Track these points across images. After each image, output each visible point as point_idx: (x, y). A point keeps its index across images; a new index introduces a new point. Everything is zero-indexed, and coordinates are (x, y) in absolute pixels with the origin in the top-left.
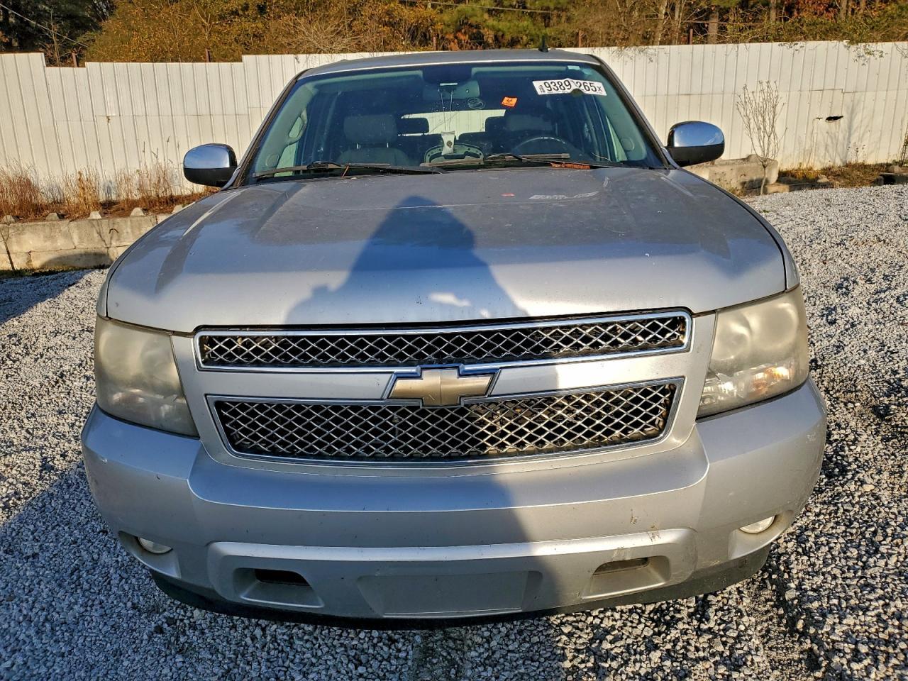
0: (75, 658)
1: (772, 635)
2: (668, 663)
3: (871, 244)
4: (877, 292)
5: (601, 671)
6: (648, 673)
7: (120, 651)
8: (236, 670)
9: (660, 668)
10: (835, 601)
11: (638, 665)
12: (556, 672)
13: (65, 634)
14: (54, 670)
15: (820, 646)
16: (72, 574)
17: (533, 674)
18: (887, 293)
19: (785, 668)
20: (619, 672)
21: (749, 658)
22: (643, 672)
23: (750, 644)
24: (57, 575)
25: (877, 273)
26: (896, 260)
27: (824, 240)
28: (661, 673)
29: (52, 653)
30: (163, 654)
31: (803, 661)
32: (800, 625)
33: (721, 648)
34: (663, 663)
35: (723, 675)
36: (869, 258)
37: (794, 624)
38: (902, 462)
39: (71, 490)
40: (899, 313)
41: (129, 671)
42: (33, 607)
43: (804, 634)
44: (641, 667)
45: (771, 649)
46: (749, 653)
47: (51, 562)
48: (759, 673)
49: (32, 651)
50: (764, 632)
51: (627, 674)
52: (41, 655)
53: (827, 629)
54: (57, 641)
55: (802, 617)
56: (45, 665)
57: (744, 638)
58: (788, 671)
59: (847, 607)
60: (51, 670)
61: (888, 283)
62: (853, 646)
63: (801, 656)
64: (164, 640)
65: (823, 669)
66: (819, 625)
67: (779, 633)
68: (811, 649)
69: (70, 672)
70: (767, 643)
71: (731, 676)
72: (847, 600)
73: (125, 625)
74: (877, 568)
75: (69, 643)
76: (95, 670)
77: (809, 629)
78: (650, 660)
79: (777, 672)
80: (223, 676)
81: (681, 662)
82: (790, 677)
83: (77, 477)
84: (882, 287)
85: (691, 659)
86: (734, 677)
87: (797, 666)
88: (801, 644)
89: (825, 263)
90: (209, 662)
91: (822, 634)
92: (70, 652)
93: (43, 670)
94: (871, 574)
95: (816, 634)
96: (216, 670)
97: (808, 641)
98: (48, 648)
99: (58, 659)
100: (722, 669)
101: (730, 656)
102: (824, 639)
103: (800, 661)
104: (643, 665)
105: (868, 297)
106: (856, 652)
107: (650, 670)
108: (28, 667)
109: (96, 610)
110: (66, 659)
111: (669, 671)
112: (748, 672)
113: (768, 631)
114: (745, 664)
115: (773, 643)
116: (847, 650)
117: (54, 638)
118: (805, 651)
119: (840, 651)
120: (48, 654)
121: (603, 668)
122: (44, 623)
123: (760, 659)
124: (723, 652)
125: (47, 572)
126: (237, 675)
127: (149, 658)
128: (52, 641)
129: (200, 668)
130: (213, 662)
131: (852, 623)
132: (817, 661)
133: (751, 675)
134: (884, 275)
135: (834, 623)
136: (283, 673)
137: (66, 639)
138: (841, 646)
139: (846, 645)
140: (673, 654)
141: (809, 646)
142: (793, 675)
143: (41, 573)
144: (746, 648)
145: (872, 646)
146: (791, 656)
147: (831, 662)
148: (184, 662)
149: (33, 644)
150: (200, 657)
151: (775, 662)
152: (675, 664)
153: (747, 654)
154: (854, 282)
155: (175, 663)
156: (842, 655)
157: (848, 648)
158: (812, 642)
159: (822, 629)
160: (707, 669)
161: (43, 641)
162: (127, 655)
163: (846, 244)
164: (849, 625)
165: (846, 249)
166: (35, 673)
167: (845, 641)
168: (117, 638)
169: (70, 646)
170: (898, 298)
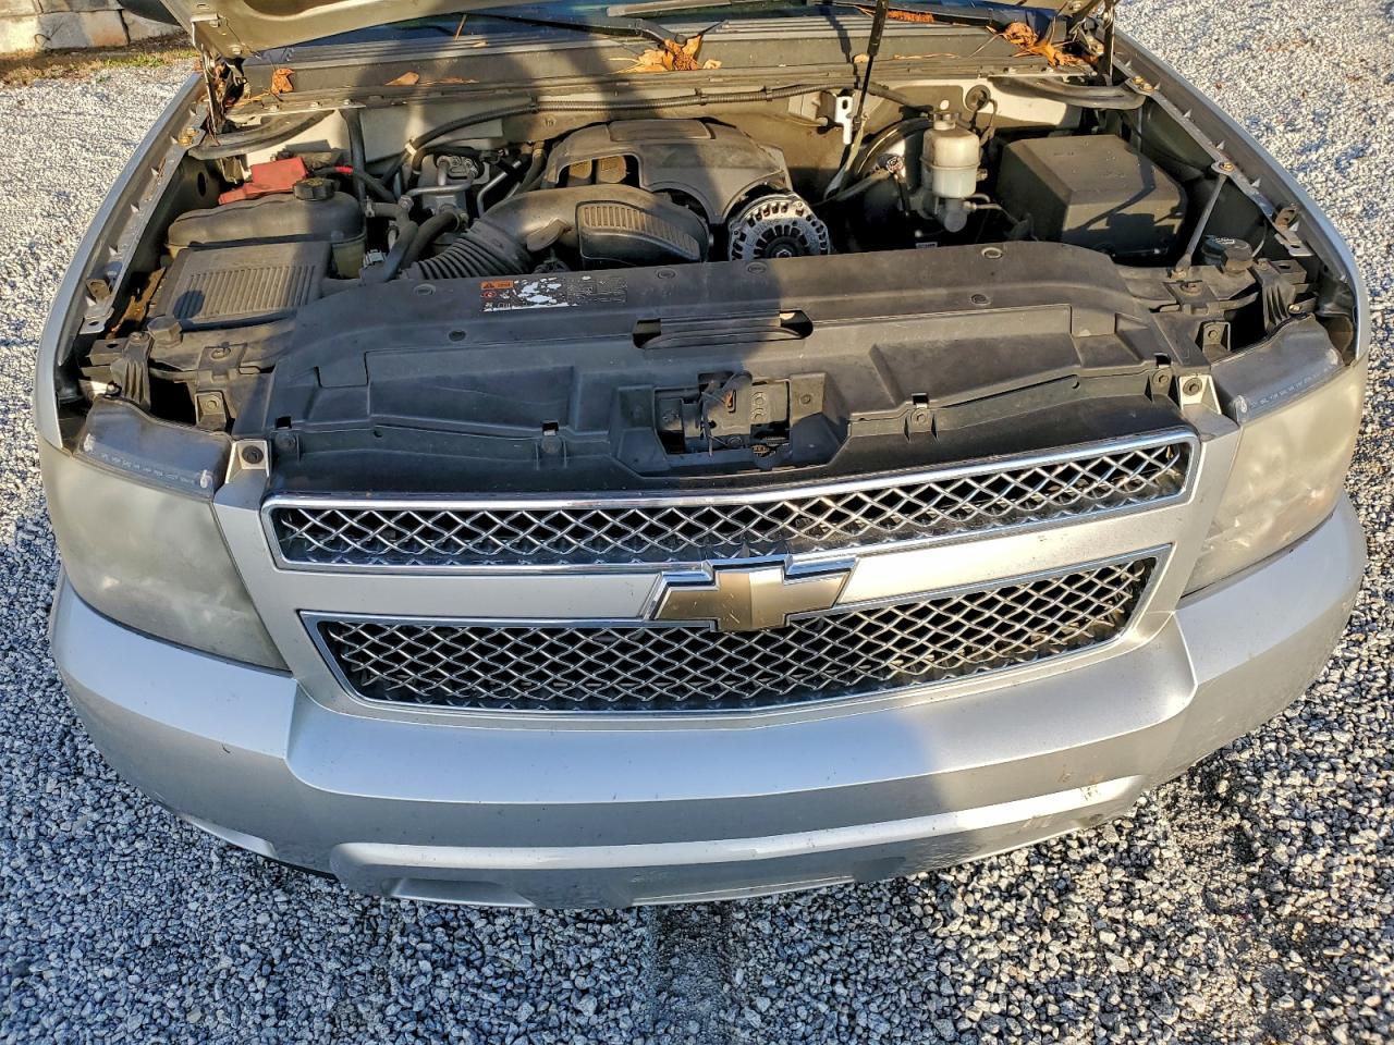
0: (107, 903)
1: (1182, 804)
2: (1040, 868)
3: (1292, 47)
4: (1305, 150)
5: (942, 888)
6: (1011, 885)
7: (179, 885)
8: (375, 911)
9: (1028, 875)
10: (1272, 746)
11: (996, 873)
12: (875, 892)
13: (79, 860)
14: (77, 929)
15: (1255, 824)
16: (62, 744)
17: (840, 896)
18: (1321, 151)
19: (1203, 860)
20: (970, 888)
21: (1156, 853)
22: (1003, 884)
23: (1157, 828)
24: (36, 748)
25: (1303, 110)
26: (1331, 82)
27: (1215, 37)
28: (1029, 884)
29: (64, 897)
30: (251, 888)
31: (1228, 847)
32: (1222, 788)
33: (1115, 839)
34: (1033, 869)
35: (1120, 883)
36: (1290, 76)
37: (1213, 785)
38: (1356, 488)
39: (19, 575)
40: (1340, 192)
41: (202, 920)
42: (10, 813)
43: (1227, 802)
44: (1001, 876)
45: (1181, 827)
46: (1155, 844)
47: (19, 723)
48: (1173, 876)
49: (30, 897)
50: (1169, 800)
51: (982, 890)
52: (47, 903)
53: (1265, 797)
54: (68, 876)
55: (1226, 776)
56: (58, 921)
57: (1146, 820)
58: (1209, 865)
59: (1288, 755)
60: (70, 930)
61: (1321, 129)
62: (1303, 824)
63: (1226, 838)
64: (248, 862)
65: (1261, 862)
66: (1254, 790)
67: (1192, 800)
68: (1239, 827)
69: (104, 930)
70: (1174, 818)
71: (1132, 884)
72: (1288, 743)
73: (176, 837)
74: (1329, 685)
75: (90, 877)
76: (145, 923)
77: (1237, 796)
78: (1013, 863)
79: (1193, 869)
80: (357, 923)
81: (1059, 865)
82: (1213, 875)
83: (21, 550)
84: (1313, 138)
85: (1074, 862)
86: (1138, 887)
87: (1221, 855)
88: (1224, 817)
89: (1219, 88)
90: (329, 898)
91: (1257, 804)
92: (96, 894)
93: (57, 931)
94: (1321, 695)
95: (1248, 804)
96: (344, 913)
97: (1237, 816)
98: (56, 889)
99: (78, 909)
100: (1119, 874)
101: (1128, 851)
102: (1261, 813)
103: (1223, 846)
104: (1004, 873)
105: (1292, 160)
106: (1308, 833)
107: (1013, 880)
108: (31, 927)
109: (121, 813)
110: (91, 906)
111: (1042, 880)
112: (1157, 879)
113: (1176, 798)
114: (1151, 863)
115: (1183, 818)
116: (1295, 831)
117: (63, 872)
118: (1231, 829)
119: (1285, 833)
120: (59, 899)
121: (946, 882)
122: (36, 841)
123: (1171, 852)
124: (1117, 844)
125: (17, 743)
126: (379, 920)
127: (231, 896)
128: (60, 878)
129: (316, 910)
130: (335, 897)
131: (1298, 783)
132: (1250, 847)
133: (1161, 884)
134: (1314, 113)
135: (1274, 787)
136: (452, 915)
137: (83, 870)
138: (1284, 825)
139: (1294, 823)
140: (1045, 851)
141: (1237, 822)
142: (1215, 872)
143: (7, 746)
144: (1150, 837)
145: (1329, 821)
146: (1210, 840)
147: (1272, 850)
148: (289, 902)
149: (29, 883)
150: (312, 890)
151: (1190, 851)
152: (1050, 870)
153: (1153, 846)
154: (1268, 128)
155: (275, 903)
156: (1288, 840)
157: (1294, 827)
158: (1242, 818)
159: (1257, 796)
160: (1098, 875)
161: (45, 878)
162: (191, 891)
163: (1254, 47)
164: (1294, 787)
165: (1253, 57)
166: (44, 936)
167: (1291, 816)
168: (168, 861)
169: (93, 882)
170: (1338, 161)
